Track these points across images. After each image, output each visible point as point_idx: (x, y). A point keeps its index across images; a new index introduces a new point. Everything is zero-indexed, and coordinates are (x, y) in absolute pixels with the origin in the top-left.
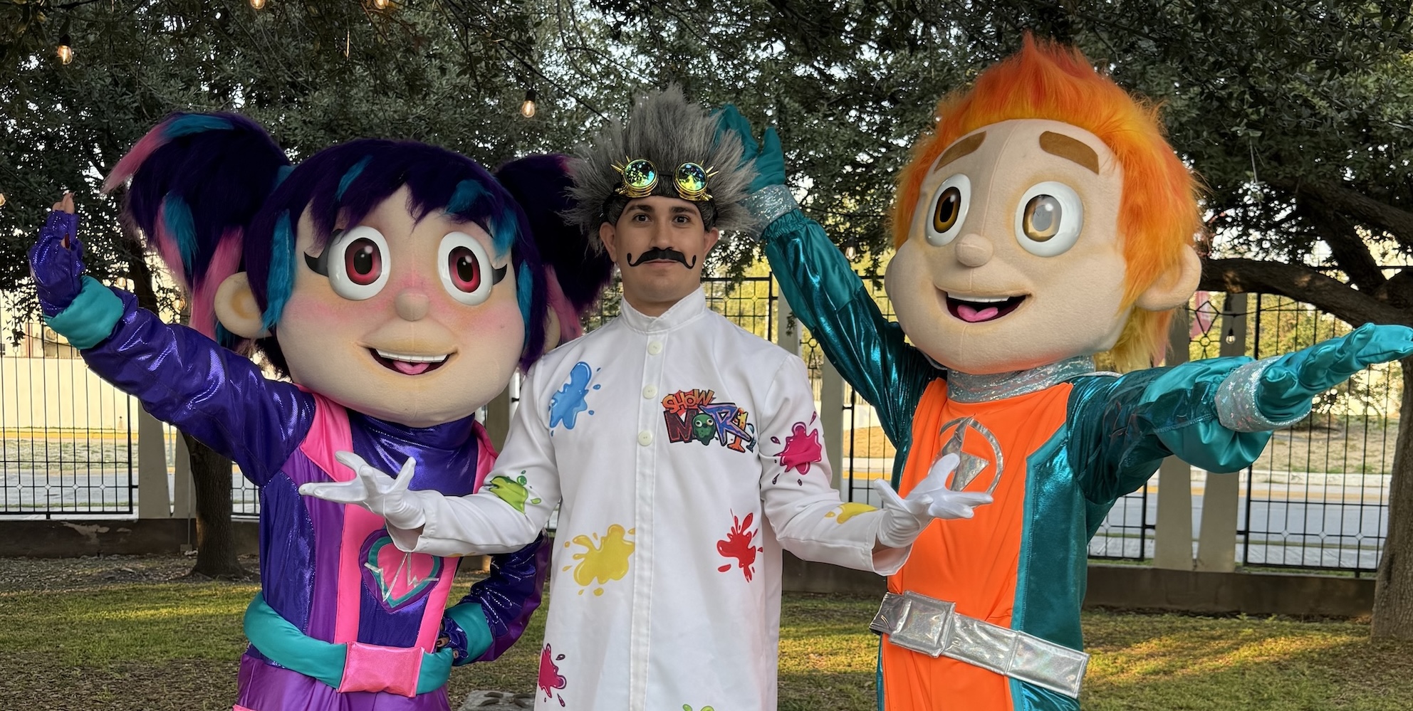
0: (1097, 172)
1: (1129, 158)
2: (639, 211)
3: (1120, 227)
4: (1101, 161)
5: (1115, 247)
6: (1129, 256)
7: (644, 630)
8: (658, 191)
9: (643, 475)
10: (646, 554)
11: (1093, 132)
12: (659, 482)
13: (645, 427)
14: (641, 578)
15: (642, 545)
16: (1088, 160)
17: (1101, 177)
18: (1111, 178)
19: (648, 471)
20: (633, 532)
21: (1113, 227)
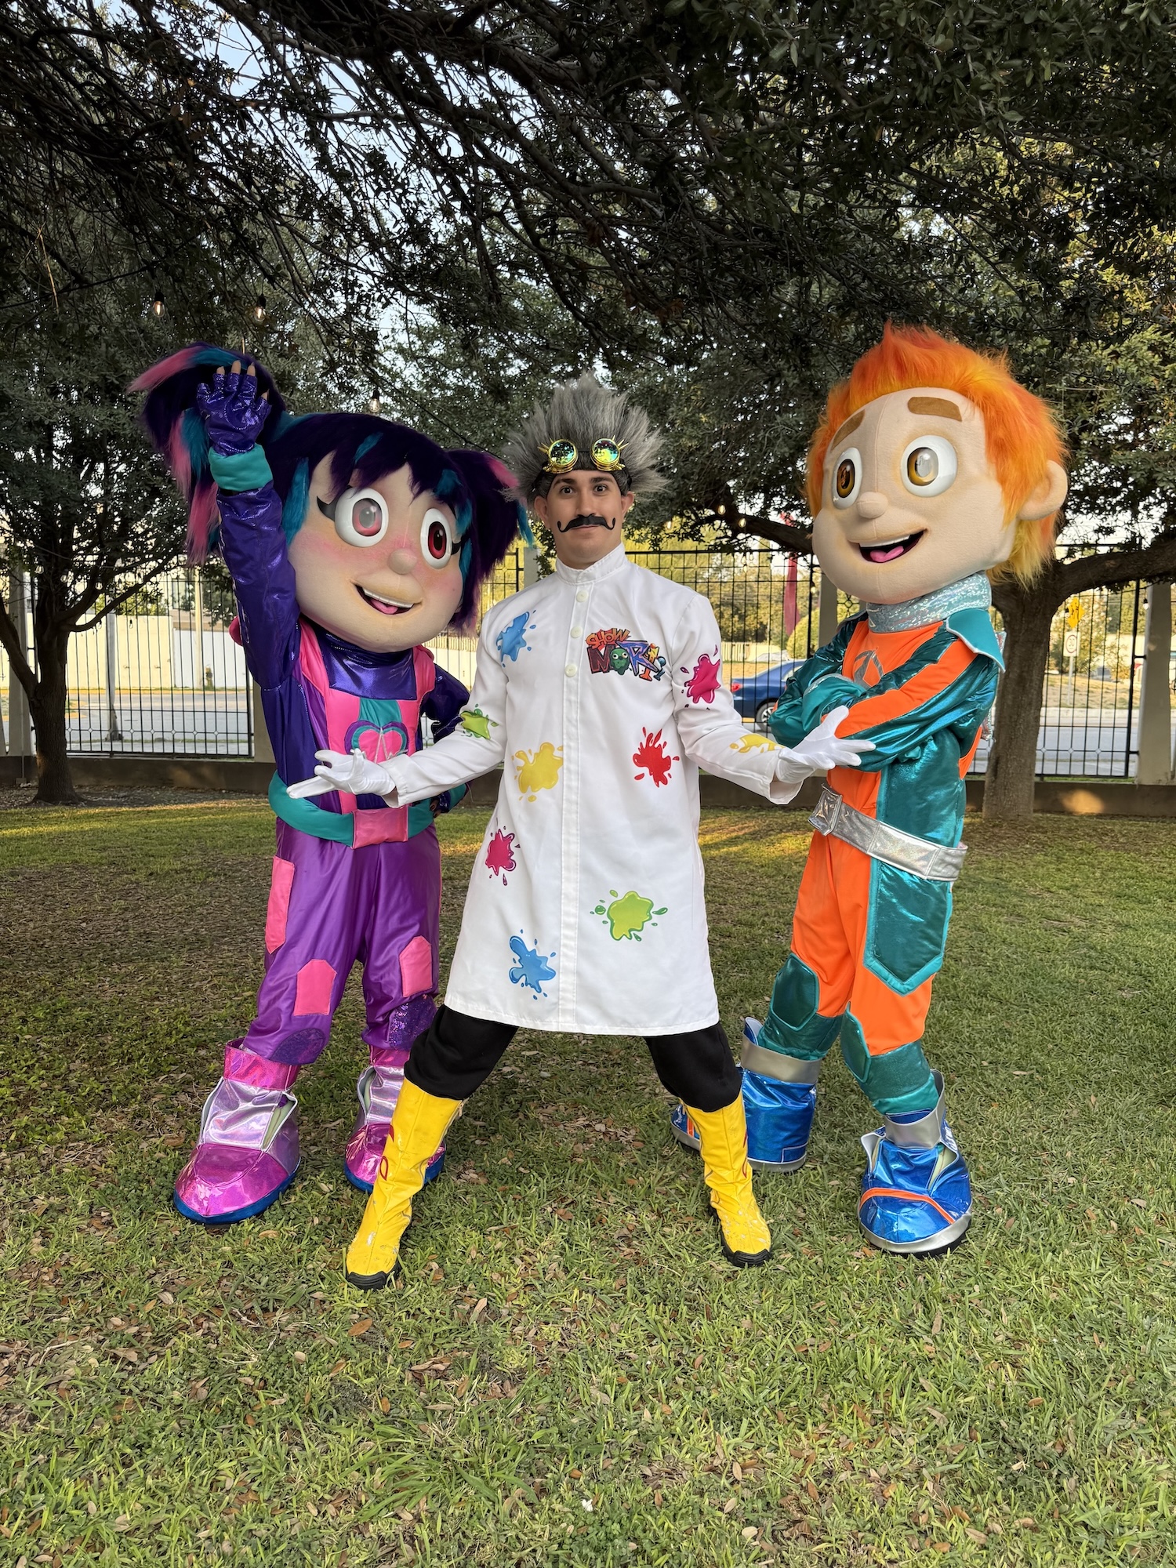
0: (960, 420)
1: (986, 403)
2: (563, 484)
3: (989, 459)
4: (962, 410)
5: (988, 475)
6: (1002, 480)
7: (574, 831)
8: (579, 466)
9: (570, 701)
10: (573, 767)
11: (951, 389)
12: (583, 707)
13: (571, 661)
14: (569, 787)
15: (569, 760)
16: (952, 412)
17: (964, 423)
18: (973, 421)
19: (573, 698)
20: (561, 749)
21: (983, 460)
